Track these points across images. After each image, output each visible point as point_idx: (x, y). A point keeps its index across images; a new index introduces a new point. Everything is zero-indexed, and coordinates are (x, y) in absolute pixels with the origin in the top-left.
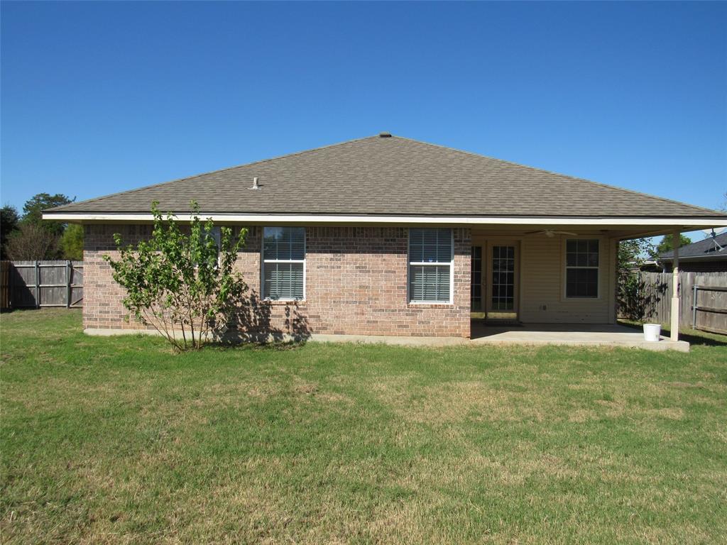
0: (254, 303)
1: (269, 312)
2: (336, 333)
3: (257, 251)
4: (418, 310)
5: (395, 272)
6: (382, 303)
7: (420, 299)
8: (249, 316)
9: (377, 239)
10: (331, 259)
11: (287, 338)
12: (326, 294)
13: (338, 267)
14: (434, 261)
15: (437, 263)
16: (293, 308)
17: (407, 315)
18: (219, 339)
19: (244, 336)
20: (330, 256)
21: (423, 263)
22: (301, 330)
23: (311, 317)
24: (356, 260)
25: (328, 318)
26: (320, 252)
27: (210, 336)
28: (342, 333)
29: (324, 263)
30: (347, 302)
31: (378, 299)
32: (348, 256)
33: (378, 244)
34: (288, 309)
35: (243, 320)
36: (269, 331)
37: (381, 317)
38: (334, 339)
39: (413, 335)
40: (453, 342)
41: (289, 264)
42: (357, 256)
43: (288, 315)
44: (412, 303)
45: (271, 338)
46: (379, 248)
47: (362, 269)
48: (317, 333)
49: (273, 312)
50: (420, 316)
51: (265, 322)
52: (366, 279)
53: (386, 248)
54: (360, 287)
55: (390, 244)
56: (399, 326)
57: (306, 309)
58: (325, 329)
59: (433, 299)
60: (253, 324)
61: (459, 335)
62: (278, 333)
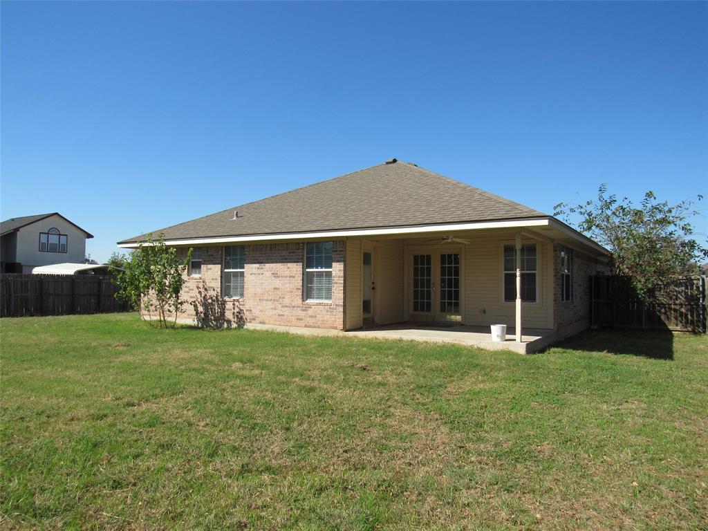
0: (218, 301)
1: (225, 307)
2: (260, 323)
3: (219, 264)
4: (309, 307)
5: (294, 277)
6: (287, 301)
7: (313, 298)
8: (215, 309)
9: (283, 252)
10: (258, 268)
11: (234, 325)
12: (255, 294)
13: (262, 274)
14: (322, 268)
15: (324, 270)
16: (237, 303)
17: (302, 310)
18: (200, 325)
19: (212, 323)
20: (257, 265)
21: (315, 270)
22: (241, 321)
23: (247, 310)
24: (272, 268)
25: (256, 312)
26: (252, 263)
27: (196, 323)
28: (264, 323)
29: (254, 271)
30: (267, 300)
31: (283, 298)
32: (268, 265)
33: (285, 256)
34: (234, 304)
35: (212, 311)
36: (225, 320)
37: (287, 312)
38: (259, 327)
39: (306, 326)
40: (333, 333)
41: (238, 272)
42: (273, 265)
43: (234, 308)
44: (309, 301)
45: (225, 325)
46: (286, 259)
47: (275, 275)
48: (250, 322)
49: (227, 307)
50: (310, 312)
51: (223, 314)
52: (277, 283)
53: (290, 259)
54: (275, 289)
55: (292, 256)
56: (297, 319)
57: (244, 305)
58: (254, 319)
59: (322, 298)
60: (217, 315)
61: (336, 328)
62: (229, 322)
